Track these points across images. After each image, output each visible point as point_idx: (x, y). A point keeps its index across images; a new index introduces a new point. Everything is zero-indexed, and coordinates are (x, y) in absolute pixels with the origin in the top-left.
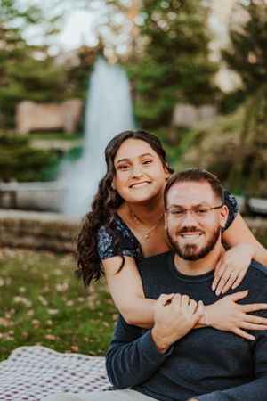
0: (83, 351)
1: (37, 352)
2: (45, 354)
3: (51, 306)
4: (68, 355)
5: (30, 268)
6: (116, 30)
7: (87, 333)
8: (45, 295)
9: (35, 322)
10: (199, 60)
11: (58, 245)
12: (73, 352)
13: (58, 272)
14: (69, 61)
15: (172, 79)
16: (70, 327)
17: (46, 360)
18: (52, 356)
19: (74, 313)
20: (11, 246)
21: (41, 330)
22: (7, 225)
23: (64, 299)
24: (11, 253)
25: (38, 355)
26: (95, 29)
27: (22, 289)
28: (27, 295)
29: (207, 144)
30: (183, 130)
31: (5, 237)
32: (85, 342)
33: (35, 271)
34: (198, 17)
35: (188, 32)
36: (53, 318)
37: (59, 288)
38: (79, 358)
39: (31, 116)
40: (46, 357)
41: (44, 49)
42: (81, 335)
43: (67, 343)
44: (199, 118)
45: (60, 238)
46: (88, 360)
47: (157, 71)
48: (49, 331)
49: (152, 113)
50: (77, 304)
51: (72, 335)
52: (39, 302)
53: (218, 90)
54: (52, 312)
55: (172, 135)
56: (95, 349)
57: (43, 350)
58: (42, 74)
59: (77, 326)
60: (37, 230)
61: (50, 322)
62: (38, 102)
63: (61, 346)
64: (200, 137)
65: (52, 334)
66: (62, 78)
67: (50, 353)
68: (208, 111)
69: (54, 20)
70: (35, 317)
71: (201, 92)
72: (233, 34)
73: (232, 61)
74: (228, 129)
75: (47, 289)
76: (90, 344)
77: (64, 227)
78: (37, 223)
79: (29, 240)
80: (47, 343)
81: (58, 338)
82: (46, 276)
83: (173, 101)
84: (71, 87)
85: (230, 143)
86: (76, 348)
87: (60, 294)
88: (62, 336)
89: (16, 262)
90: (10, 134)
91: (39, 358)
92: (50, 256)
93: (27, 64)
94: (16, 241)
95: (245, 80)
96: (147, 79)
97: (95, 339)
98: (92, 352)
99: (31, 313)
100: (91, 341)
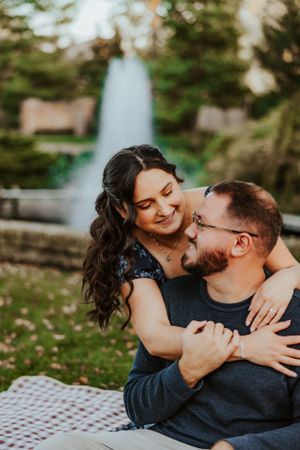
0: (93, 383)
1: (41, 383)
2: (49, 385)
3: (57, 330)
4: (76, 387)
5: (33, 286)
6: (135, 20)
7: (97, 362)
8: (50, 318)
9: (39, 348)
10: (227, 57)
11: (65, 261)
12: (82, 384)
13: (65, 292)
14: (81, 54)
15: (196, 78)
16: (78, 355)
17: (52, 392)
18: (58, 388)
19: (83, 339)
20: (12, 261)
21: (46, 358)
22: (8, 237)
23: (72, 323)
24: (12, 269)
25: (43, 387)
26: (112, 19)
27: (25, 311)
28: (30, 317)
29: (234, 151)
30: (208, 135)
31: (5, 251)
32: (95, 373)
33: (39, 290)
34: (227, 9)
35: (216, 25)
36: (60, 345)
37: (66, 310)
38: (89, 391)
39: (37, 115)
40: (51, 389)
41: (53, 40)
42: (92, 365)
43: (75, 373)
44: (226, 122)
45: (68, 254)
46: (98, 393)
47: (179, 67)
48: (55, 359)
49: (174, 115)
50: (86, 329)
51: (80, 364)
52: (44, 326)
53: (248, 91)
54: (58, 337)
55: (195, 141)
56: (106, 381)
57: (47, 381)
58: (50, 68)
59: (86, 355)
60: (42, 244)
61: (55, 349)
62: (45, 99)
63: (69, 377)
64: (227, 143)
65: (58, 362)
66: (73, 74)
67: (56, 385)
68: (236, 114)
69: (65, 8)
70: (39, 342)
71: (229, 92)
72: (266, 29)
73: (266, 60)
74: (258, 136)
75: (52, 311)
76: (101, 375)
77: (73, 242)
78: (41, 236)
79: (33, 255)
80: (52, 373)
81: (65, 368)
82: (51, 296)
83: (197, 103)
84: (83, 84)
85: (261, 151)
86: (85, 380)
87: (67, 317)
88: (69, 366)
89: (18, 279)
90: (13, 135)
91: (43, 389)
92: (56, 273)
93: (34, 56)
94: (18, 256)
95: (278, 81)
96: (168, 76)
97: (106, 369)
98: (103, 385)
99: (34, 338)
100: (102, 372)
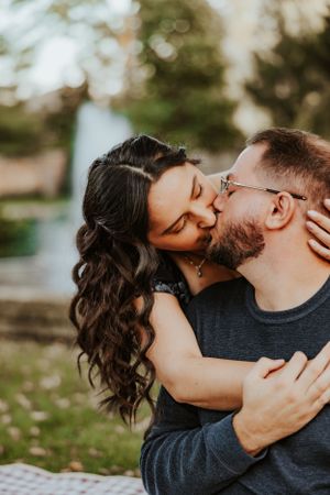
0: (89, 469)
1: (18, 473)
2: (29, 477)
3: (36, 408)
4: (66, 475)
7: (93, 442)
8: (28, 394)
9: (13, 431)
10: (213, 95)
11: (43, 331)
12: (74, 470)
14: (45, 107)
15: (180, 121)
17: (33, 485)
18: (40, 480)
19: (70, 417)
21: (24, 443)
25: (19, 478)
32: (91, 456)
34: (209, 40)
36: (41, 425)
37: (46, 383)
38: (84, 480)
40: (31, 481)
41: (13, 89)
42: (85, 447)
43: (63, 459)
45: (45, 322)
46: (97, 482)
48: (35, 442)
51: (70, 446)
52: (19, 406)
54: (39, 416)
56: (107, 465)
57: (26, 471)
59: (76, 434)
60: (13, 311)
61: (35, 431)
62: (9, 154)
63: (55, 463)
65: (41, 446)
67: (38, 475)
69: (26, 51)
70: (14, 424)
75: (29, 385)
76: (98, 458)
80: (32, 460)
81: (50, 453)
82: (26, 369)
86: (76, 465)
87: (49, 392)
88: (56, 450)
91: (21, 482)
97: (104, 450)
98: (104, 470)
99: (6, 419)
100: (101, 454)
